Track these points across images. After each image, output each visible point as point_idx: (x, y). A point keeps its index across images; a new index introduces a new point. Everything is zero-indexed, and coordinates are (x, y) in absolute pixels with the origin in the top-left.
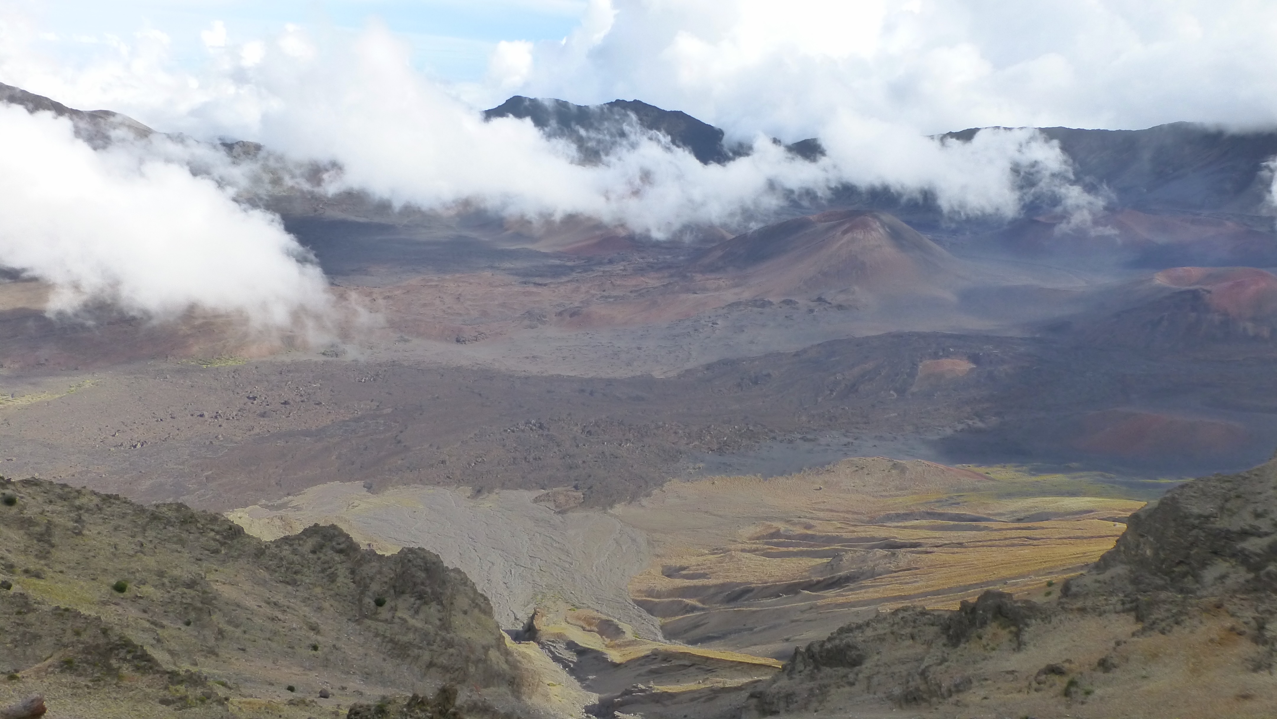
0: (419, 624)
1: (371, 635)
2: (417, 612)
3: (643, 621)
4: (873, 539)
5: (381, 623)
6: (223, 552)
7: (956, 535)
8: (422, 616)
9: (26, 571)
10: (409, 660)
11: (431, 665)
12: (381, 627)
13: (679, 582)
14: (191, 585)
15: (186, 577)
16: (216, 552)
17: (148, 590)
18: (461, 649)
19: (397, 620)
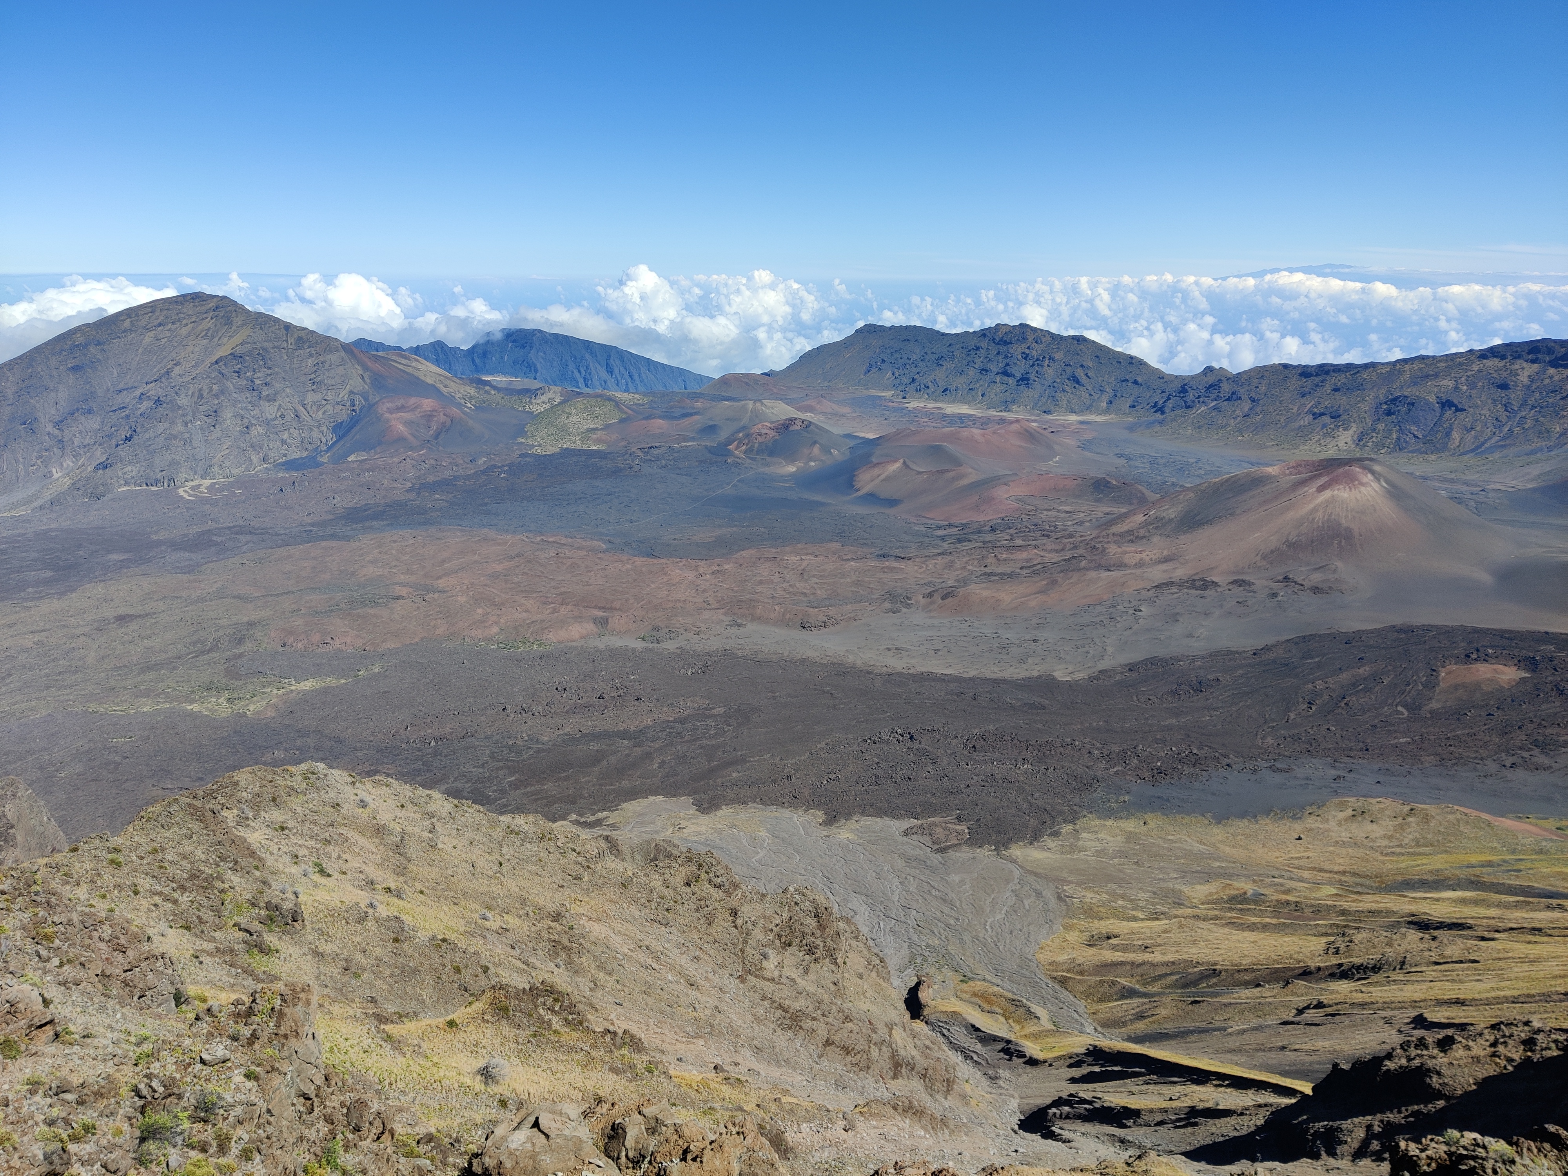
0: (812, 989)
1: (757, 996)
2: (806, 971)
3: (1061, 1005)
4: (1389, 913)
5: (768, 983)
6: (586, 879)
7: (1526, 916)
8: (812, 976)
9: (388, 890)
10: (802, 1033)
11: (828, 1043)
12: (769, 987)
13: (1109, 956)
14: (557, 917)
15: (551, 907)
16: (578, 878)
17: (512, 921)
18: (861, 1024)
19: (784, 980)
